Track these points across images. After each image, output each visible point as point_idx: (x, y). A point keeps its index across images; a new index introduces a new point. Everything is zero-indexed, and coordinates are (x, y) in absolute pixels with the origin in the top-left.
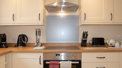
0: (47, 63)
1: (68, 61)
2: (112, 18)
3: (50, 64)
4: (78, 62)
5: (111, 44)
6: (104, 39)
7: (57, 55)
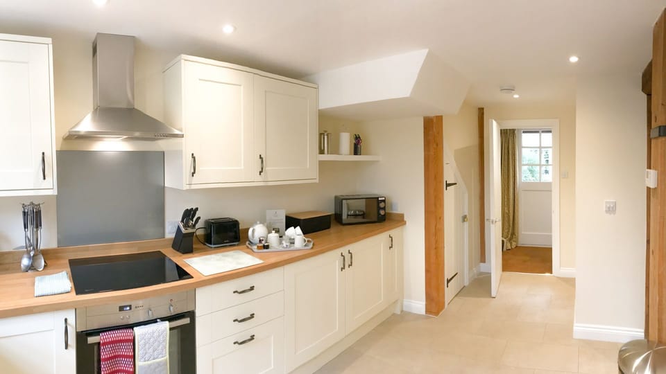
0: (91, 340)
1: (155, 321)
2: (262, 169)
3: (105, 344)
4: (186, 321)
5: (260, 241)
6: (240, 222)
7: (121, 309)
